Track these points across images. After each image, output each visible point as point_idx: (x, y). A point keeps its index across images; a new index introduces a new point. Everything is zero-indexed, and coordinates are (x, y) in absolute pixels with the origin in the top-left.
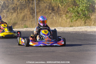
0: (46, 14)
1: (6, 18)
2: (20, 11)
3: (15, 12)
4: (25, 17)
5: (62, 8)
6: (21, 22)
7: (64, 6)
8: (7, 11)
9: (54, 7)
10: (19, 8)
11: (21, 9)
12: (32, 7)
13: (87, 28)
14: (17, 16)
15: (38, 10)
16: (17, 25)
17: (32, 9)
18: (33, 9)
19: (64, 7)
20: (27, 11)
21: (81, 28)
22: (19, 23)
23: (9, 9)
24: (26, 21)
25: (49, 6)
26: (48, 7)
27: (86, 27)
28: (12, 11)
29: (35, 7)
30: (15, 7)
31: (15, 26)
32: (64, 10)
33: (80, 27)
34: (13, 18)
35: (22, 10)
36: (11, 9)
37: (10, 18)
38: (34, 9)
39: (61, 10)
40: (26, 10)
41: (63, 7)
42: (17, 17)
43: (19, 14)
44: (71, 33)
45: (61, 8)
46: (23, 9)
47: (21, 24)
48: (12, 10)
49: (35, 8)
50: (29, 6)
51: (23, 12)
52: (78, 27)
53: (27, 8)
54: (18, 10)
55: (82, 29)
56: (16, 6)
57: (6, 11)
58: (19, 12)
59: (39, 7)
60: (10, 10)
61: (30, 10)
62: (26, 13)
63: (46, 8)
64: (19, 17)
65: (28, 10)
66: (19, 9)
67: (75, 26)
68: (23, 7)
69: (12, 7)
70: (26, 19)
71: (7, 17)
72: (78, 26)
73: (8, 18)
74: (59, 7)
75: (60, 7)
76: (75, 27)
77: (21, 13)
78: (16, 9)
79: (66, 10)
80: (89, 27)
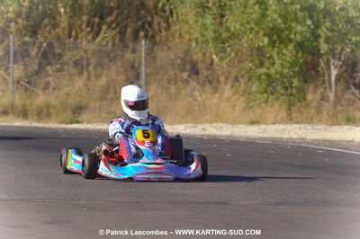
0: (172, 82)
1: (54, 89)
2: (95, 69)
3: (81, 73)
4: (112, 90)
5: (223, 67)
6: (98, 104)
7: (225, 61)
8: (58, 70)
9: (197, 63)
10: (92, 61)
11: (100, 65)
12: (134, 62)
13: (303, 130)
14: (86, 85)
15: (148, 71)
16: (87, 110)
17: (133, 67)
18: (136, 65)
19: (228, 65)
20: (118, 73)
21: (284, 130)
22: (91, 105)
23: (63, 64)
24: (112, 100)
25: (183, 60)
26: (179, 61)
27: (301, 125)
28: (74, 71)
29: (143, 60)
30: (82, 58)
31: (80, 114)
32: (227, 74)
33: (281, 127)
34: (74, 91)
35: (103, 69)
36: (71, 63)
37: (66, 90)
38: (140, 66)
39: (220, 72)
40: (114, 68)
41: (224, 65)
42: (88, 89)
43: (93, 79)
44: (258, 144)
45: (218, 65)
46: (106, 67)
47: (97, 111)
48: (74, 67)
49: (143, 63)
50: (123, 56)
51: (105, 73)
52: (274, 126)
53: (119, 63)
54: (91, 68)
55: (289, 132)
56: (84, 55)
57: (54, 68)
58: (92, 74)
59: (155, 62)
60: (66, 67)
61: (126, 70)
62: (115, 77)
63: (174, 64)
64: (93, 88)
65: (121, 70)
66: (92, 66)
67: (265, 123)
68: (106, 60)
69: (73, 59)
70: (112, 96)
71: (57, 86)
72: (274, 123)
73: (60, 90)
74: (212, 64)
75: (215, 63)
76: (267, 124)
77: (98, 77)
78: (85, 63)
79: (233, 74)
80: (308, 127)
